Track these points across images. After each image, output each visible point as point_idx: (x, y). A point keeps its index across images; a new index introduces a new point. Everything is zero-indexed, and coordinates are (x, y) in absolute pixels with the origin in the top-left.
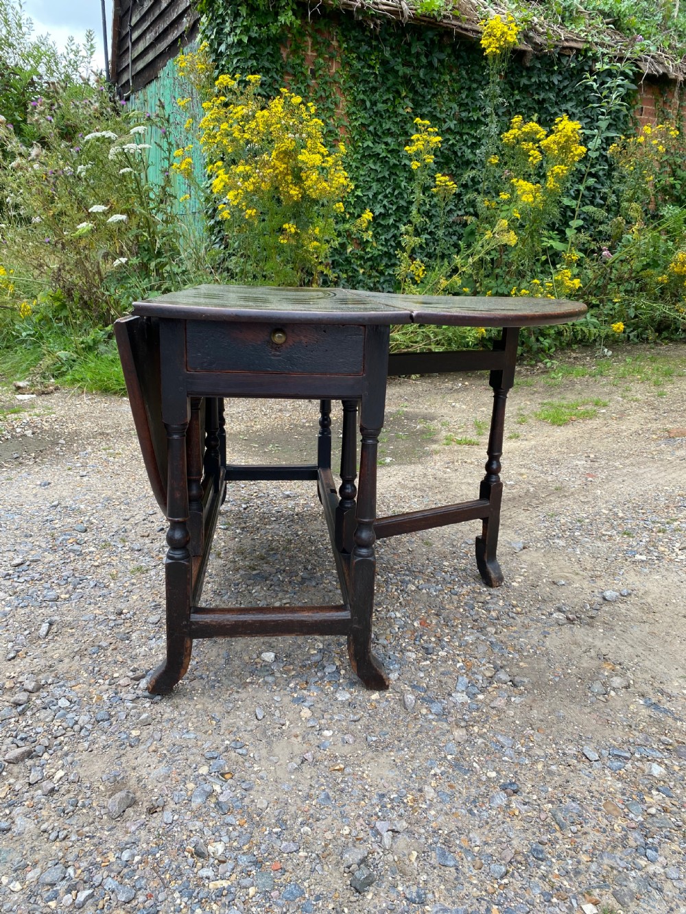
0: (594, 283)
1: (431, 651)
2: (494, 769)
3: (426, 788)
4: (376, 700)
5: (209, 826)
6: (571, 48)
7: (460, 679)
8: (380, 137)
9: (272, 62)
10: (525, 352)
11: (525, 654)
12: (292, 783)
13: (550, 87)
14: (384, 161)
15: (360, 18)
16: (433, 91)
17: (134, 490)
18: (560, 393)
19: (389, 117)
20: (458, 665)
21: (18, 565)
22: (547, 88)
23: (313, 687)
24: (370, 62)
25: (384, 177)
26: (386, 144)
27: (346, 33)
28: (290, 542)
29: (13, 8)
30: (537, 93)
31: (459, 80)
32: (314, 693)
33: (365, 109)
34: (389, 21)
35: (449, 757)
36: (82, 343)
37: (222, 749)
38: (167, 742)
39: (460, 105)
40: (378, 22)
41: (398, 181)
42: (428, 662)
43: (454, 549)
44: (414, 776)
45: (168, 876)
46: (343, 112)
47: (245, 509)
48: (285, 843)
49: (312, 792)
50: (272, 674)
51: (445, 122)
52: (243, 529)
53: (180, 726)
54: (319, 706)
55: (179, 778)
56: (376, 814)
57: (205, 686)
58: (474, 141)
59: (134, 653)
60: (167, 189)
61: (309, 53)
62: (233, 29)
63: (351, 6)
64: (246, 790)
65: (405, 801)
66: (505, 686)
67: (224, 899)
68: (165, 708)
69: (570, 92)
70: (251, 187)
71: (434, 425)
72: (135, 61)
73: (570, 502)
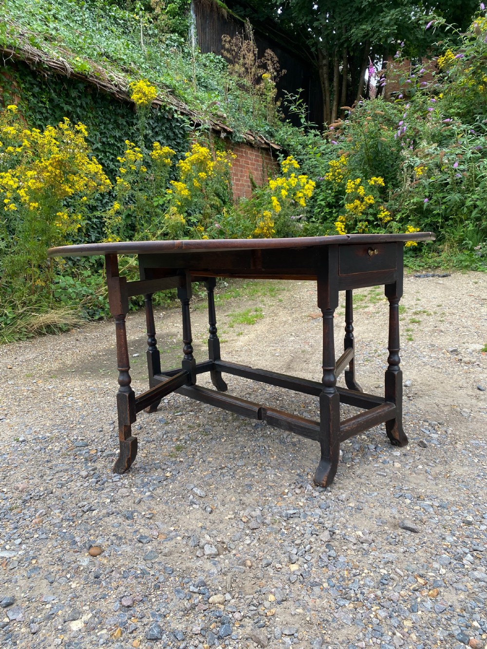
6: (157, 104)
24: (42, 99)
27: (23, 77)
31: (98, 117)
39: (101, 134)
40: (49, 73)
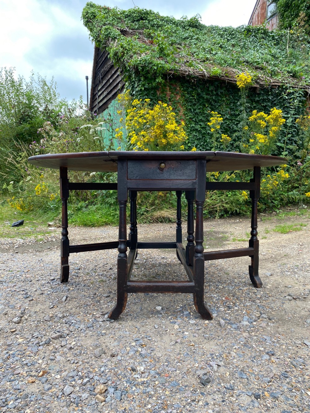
0: (295, 178)
1: (231, 307)
2: (263, 347)
3: (232, 352)
4: (207, 323)
5: (136, 361)
6: (276, 85)
7: (245, 317)
8: (198, 122)
9: (154, 96)
10: (267, 208)
11: (274, 309)
12: (172, 349)
13: (268, 101)
14: (200, 132)
15: (188, 79)
16: (219, 104)
17: (98, 257)
18: (284, 222)
19: (201, 115)
20: (244, 312)
21: (53, 280)
22: (267, 101)
23: (179, 318)
24: (192, 95)
25: (200, 138)
26: (200, 125)
27: (182, 85)
28: (165, 272)
29: (53, 89)
30: (263, 103)
31: (230, 100)
32: (179, 320)
33: (191, 112)
34: (200, 79)
35: (241, 343)
36: (76, 207)
37: (141, 337)
38: (117, 335)
39: (231, 109)
40: (195, 80)
41: (206, 139)
42: (230, 311)
43: (239, 276)
44: (226, 348)
45: (120, 377)
46: (182, 114)
47: (145, 262)
48: (170, 368)
49: (181, 352)
50: (161, 314)
51: (225, 116)
52: (145, 268)
53: (122, 330)
54: (182, 325)
55: (123, 346)
56: (210, 360)
57: (132, 318)
58: (237, 122)
59: (102, 307)
60: (111, 147)
61: (168, 92)
62: (138, 86)
63: (184, 74)
64: (152, 351)
65: (222, 356)
66: (265, 320)
67: (145, 385)
68: (116, 324)
69: (277, 102)
70: (147, 140)
71: (226, 235)
72: (99, 103)
73: (292, 259)
